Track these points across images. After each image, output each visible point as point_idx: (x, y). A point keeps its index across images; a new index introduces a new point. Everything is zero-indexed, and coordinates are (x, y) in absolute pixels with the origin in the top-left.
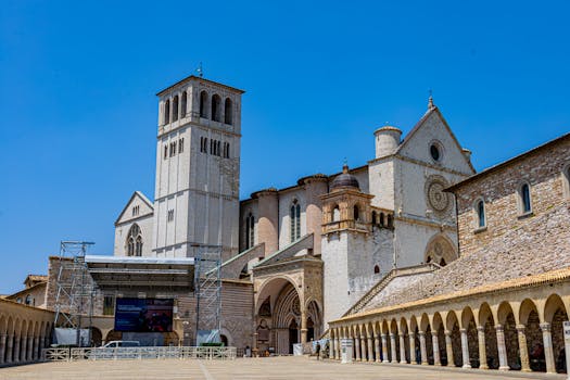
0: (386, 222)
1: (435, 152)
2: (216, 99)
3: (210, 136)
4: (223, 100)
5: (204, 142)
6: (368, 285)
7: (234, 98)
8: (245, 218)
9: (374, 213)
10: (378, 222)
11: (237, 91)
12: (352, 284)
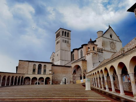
0: (101, 51)
1: (111, 36)
2: (66, 32)
3: (64, 39)
4: (67, 33)
5: (63, 40)
6: (97, 65)
7: (69, 32)
8: (72, 55)
9: (98, 49)
10: (99, 51)
11: (70, 31)
12: (94, 65)
